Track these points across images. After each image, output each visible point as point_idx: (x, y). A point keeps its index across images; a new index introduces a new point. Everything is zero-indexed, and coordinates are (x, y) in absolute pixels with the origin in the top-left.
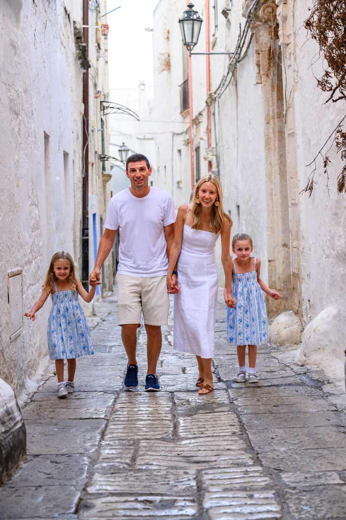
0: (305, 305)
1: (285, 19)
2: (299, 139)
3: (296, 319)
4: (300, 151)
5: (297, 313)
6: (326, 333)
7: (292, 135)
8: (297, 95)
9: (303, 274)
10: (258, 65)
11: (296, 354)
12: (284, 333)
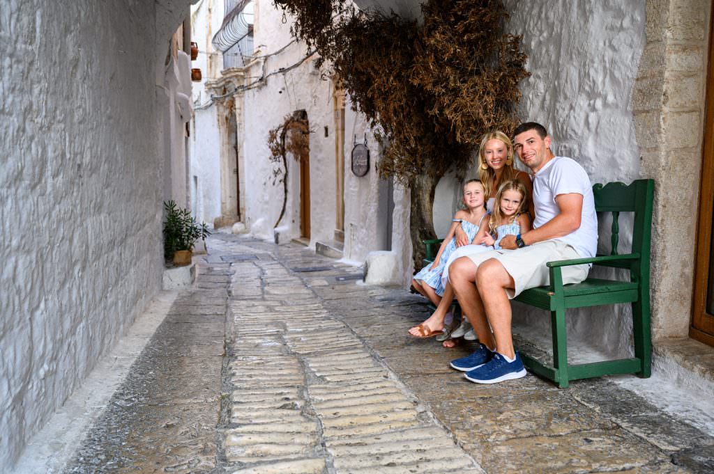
0: (247, 220)
1: (240, 115)
2: (245, 160)
3: (243, 225)
4: (246, 164)
5: (243, 223)
6: (260, 227)
7: (242, 157)
8: (245, 145)
9: (247, 208)
10: (218, 120)
11: (247, 236)
12: (239, 230)
